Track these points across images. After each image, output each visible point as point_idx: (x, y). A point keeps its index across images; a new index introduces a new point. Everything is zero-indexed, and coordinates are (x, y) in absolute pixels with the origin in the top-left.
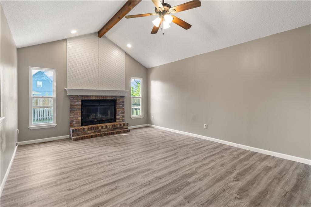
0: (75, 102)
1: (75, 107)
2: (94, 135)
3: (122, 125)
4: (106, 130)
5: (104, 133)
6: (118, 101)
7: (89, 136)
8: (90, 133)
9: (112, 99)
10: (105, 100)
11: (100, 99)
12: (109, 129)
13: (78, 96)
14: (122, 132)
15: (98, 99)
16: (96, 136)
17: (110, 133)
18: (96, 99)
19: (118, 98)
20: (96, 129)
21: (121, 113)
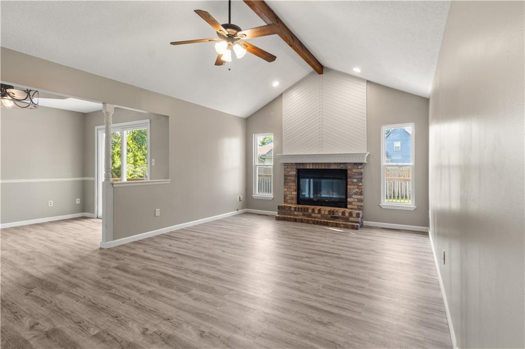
0: (290, 171)
1: (289, 178)
2: (299, 219)
3: (347, 214)
4: (319, 216)
5: (313, 219)
6: (349, 172)
7: (293, 218)
8: (297, 216)
9: (339, 168)
10: (327, 170)
11: (320, 168)
12: (323, 216)
13: (292, 163)
14: (342, 225)
15: (317, 168)
16: (302, 221)
17: (321, 222)
18: (314, 168)
19: (349, 167)
20: (304, 211)
21: (356, 194)
